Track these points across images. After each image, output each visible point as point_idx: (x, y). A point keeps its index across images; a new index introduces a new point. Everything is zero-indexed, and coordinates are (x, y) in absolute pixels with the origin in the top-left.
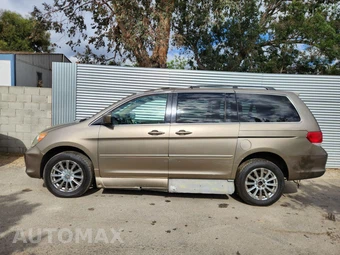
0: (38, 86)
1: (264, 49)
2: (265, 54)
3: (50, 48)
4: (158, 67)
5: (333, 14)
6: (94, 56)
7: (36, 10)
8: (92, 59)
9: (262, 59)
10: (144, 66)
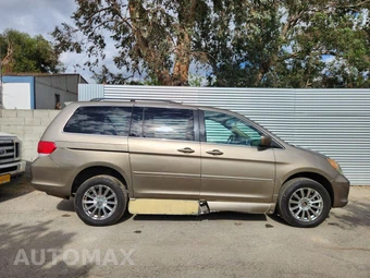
0: (57, 108)
1: (286, 62)
2: (289, 67)
3: (57, 67)
4: (179, 85)
5: (359, 24)
6: (112, 75)
7: (57, 30)
8: (109, 79)
9: (284, 73)
10: (165, 84)
